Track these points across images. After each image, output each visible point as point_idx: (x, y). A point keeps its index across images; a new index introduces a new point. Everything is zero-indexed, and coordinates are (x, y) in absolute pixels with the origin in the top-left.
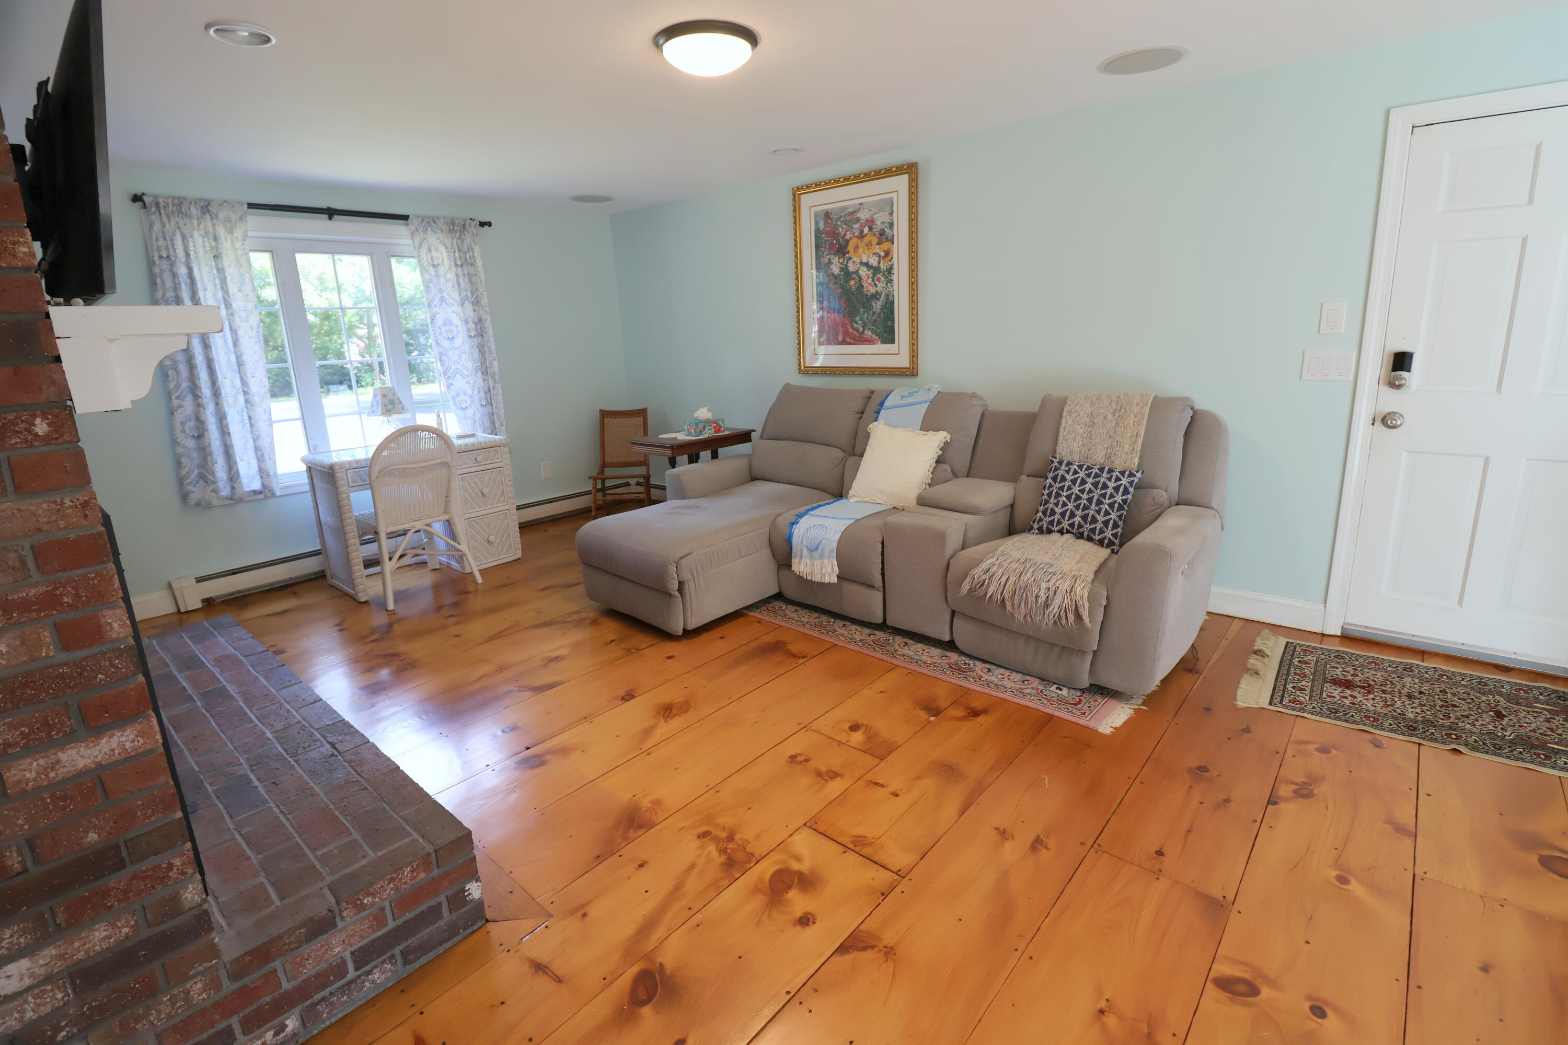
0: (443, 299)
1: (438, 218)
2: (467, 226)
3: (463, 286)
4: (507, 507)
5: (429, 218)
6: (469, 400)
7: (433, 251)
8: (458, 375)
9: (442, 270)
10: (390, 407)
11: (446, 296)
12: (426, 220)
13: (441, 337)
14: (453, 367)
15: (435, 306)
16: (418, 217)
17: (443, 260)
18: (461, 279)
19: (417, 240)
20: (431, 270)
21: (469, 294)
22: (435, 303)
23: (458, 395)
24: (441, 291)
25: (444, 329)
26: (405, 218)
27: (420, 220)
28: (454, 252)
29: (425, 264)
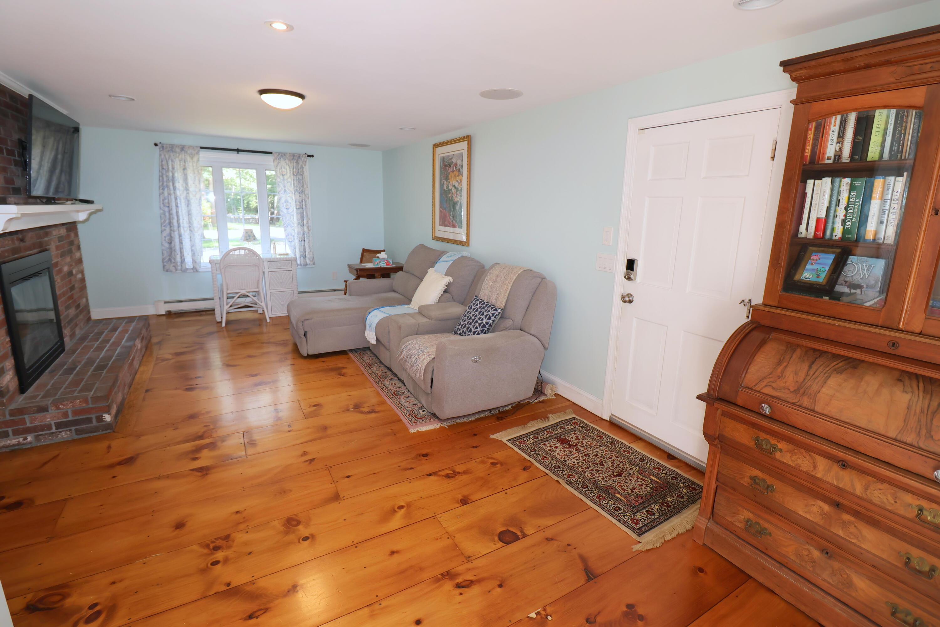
0: (285, 191)
1: (286, 153)
2: (301, 157)
3: (295, 185)
4: (292, 289)
5: (282, 153)
6: (293, 238)
7: (282, 168)
8: (289, 226)
9: (286, 177)
10: (248, 238)
11: (287, 189)
12: (281, 154)
13: (283, 208)
14: (287, 222)
15: (282, 193)
16: (277, 153)
17: (287, 173)
18: (295, 182)
19: (276, 163)
20: (281, 177)
21: (298, 189)
22: (282, 192)
23: (288, 235)
24: (285, 187)
25: (285, 204)
26: (271, 153)
27: (278, 154)
28: (293, 169)
29: (278, 174)
